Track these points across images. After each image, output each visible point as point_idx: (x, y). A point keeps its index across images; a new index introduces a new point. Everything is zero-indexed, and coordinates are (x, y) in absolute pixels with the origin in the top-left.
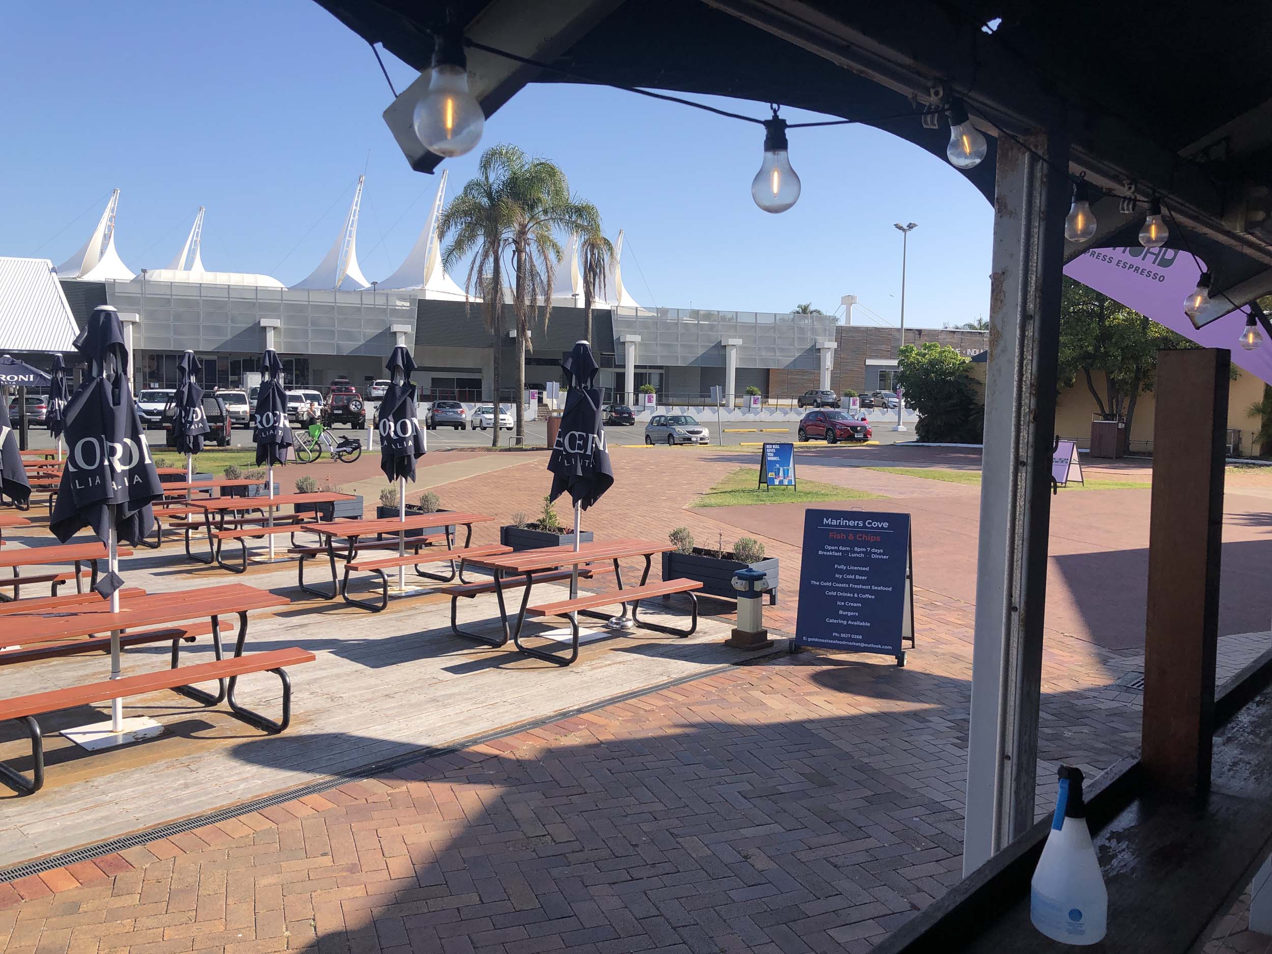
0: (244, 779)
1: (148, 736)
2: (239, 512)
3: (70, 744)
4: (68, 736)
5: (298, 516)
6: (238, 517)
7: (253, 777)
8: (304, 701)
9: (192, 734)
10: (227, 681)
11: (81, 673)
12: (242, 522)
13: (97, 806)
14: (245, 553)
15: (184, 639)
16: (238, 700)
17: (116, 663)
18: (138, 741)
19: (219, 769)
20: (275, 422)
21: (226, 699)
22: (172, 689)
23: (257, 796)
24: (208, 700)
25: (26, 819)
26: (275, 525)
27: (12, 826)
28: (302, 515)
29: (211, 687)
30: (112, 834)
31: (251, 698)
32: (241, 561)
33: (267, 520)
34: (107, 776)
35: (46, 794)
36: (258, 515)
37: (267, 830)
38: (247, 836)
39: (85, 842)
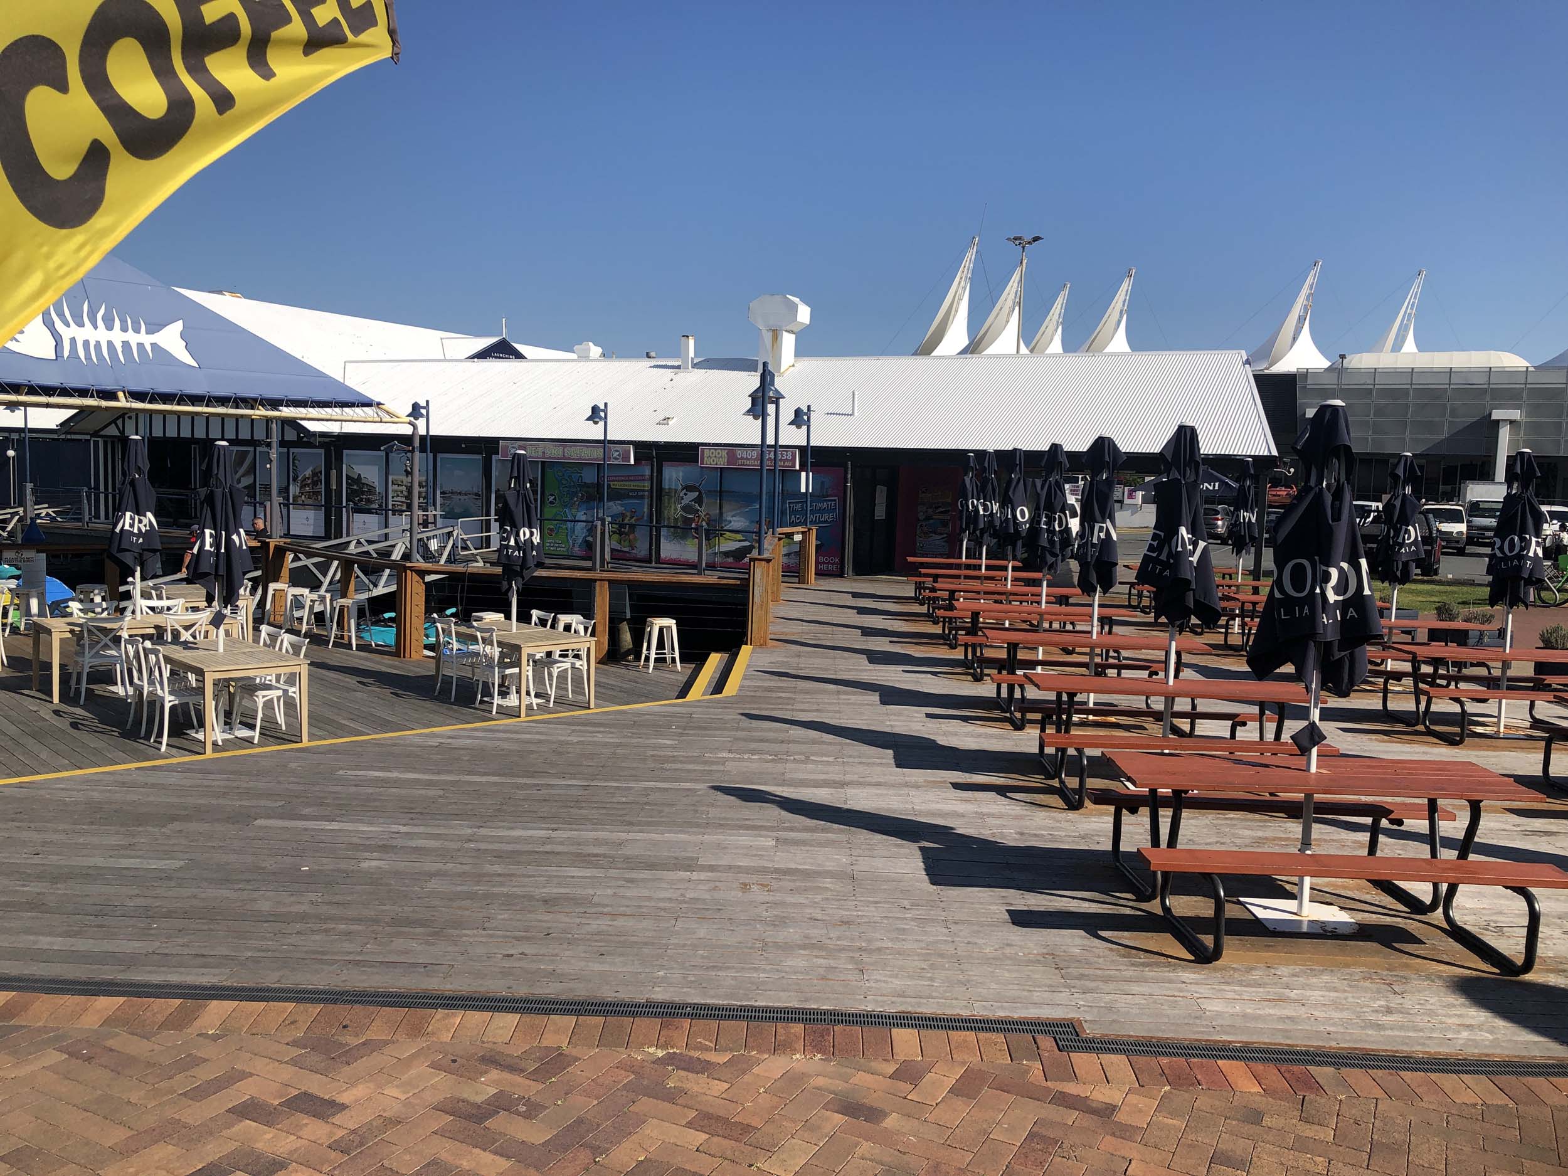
0: (1468, 1026)
1: (1339, 931)
2: (1454, 664)
3: (1249, 917)
4: (1247, 906)
5: (1545, 680)
6: (1453, 671)
7: (1480, 1027)
8: (1555, 941)
9: (1396, 945)
10: (1444, 887)
11: (1260, 834)
12: (1458, 679)
13: (1280, 1000)
14: (1463, 719)
15: (1389, 820)
16: (1456, 915)
17: (1307, 832)
18: (1324, 933)
19: (1432, 1001)
20: (1522, 549)
21: (1440, 910)
22: (1369, 881)
23: (1487, 1055)
24: (1415, 906)
25: (1204, 990)
26: (1509, 688)
27: (1188, 995)
28: (1550, 680)
29: (1422, 890)
30: (1301, 1042)
31: (1474, 917)
32: (1458, 730)
33: (1498, 679)
34: (1292, 967)
35: (1224, 968)
36: (1482, 672)
37: (1501, 1106)
38: (1474, 1105)
39: (1267, 1040)
